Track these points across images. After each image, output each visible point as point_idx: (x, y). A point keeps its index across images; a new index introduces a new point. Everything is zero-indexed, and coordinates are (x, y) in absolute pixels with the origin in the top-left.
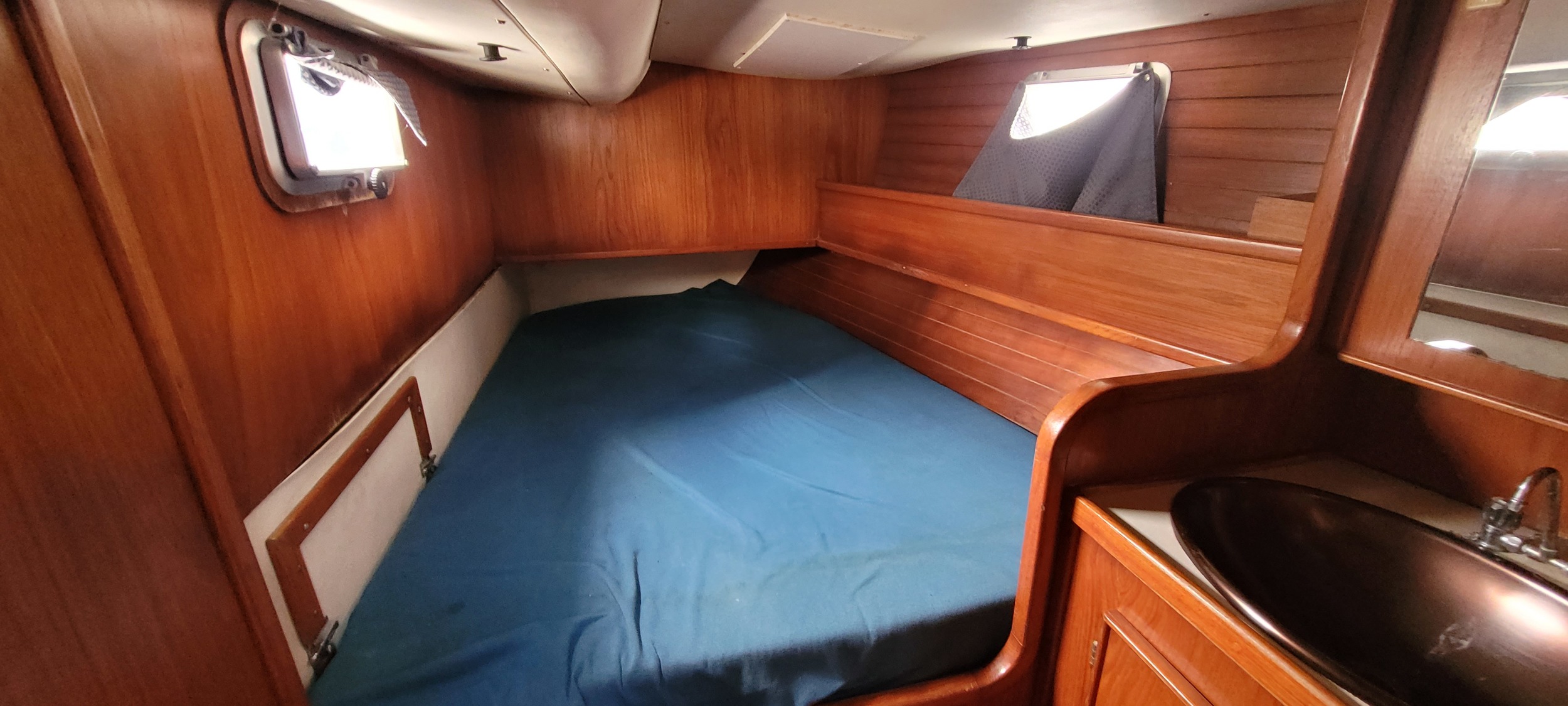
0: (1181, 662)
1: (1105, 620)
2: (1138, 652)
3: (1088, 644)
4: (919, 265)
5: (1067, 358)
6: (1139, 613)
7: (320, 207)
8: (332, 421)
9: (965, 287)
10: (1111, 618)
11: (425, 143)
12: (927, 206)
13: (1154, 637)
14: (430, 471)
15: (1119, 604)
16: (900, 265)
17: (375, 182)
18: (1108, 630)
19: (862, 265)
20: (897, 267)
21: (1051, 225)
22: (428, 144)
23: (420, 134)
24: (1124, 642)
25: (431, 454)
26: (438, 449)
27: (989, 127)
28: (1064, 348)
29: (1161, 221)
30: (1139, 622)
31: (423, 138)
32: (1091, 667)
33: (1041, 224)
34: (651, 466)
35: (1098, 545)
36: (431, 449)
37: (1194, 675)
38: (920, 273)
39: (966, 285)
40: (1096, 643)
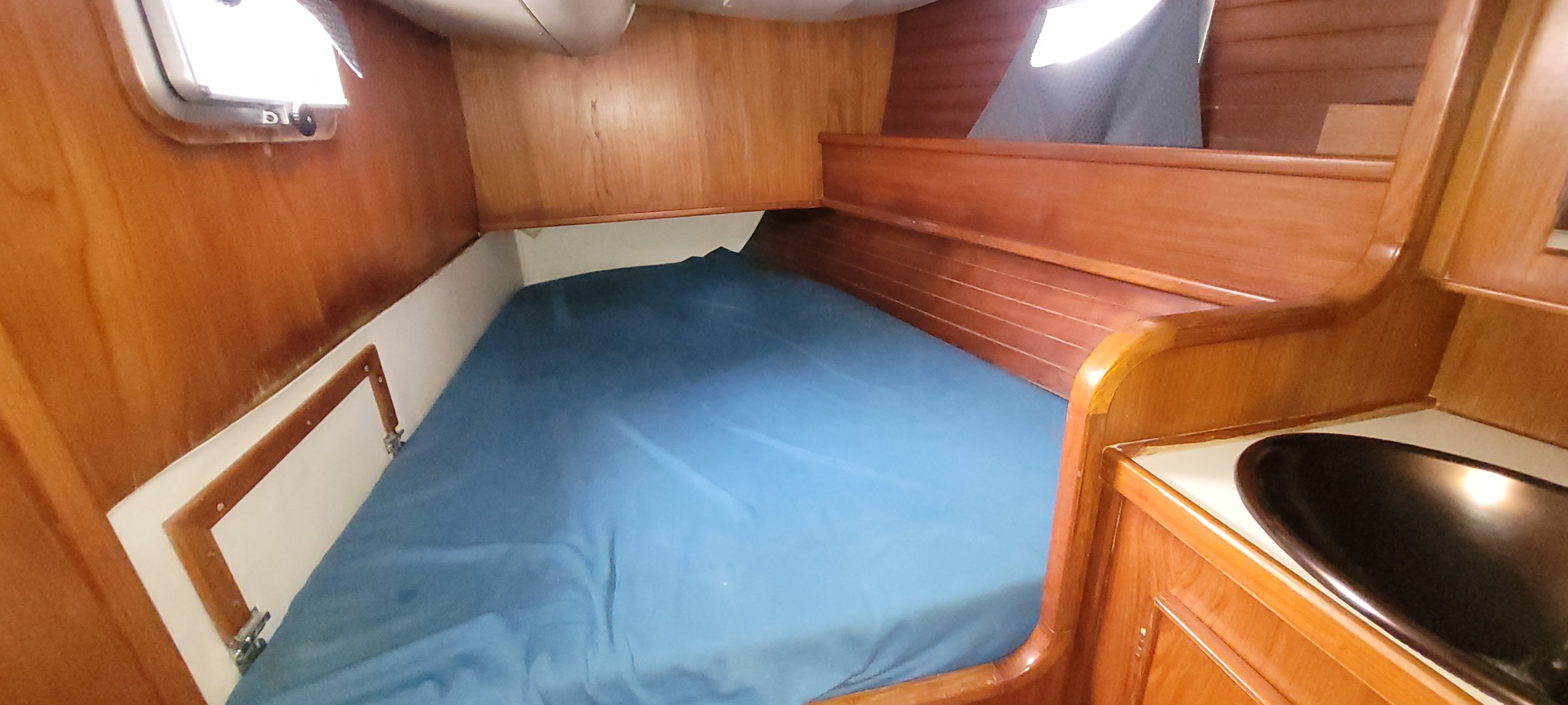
0: (1256, 659)
1: (1156, 605)
2: (1199, 643)
3: (1134, 632)
4: (929, 218)
5: (1096, 313)
6: (1200, 595)
7: (227, 142)
8: (257, 389)
9: (983, 239)
10: (1163, 601)
11: (360, 75)
12: (935, 151)
13: (1219, 627)
14: (397, 446)
15: (1173, 586)
16: (909, 220)
17: (297, 116)
18: (1160, 616)
19: (869, 225)
20: (905, 222)
21: (1079, 161)
22: (363, 76)
23: (354, 66)
24: (1181, 631)
25: (398, 429)
26: (407, 424)
27: (1005, 63)
28: (1093, 302)
29: (1206, 145)
30: (1198, 607)
31: (358, 69)
32: (1138, 659)
33: (1068, 160)
34: (638, 439)
35: (1146, 515)
36: (397, 423)
37: (1270, 671)
38: (931, 227)
39: (982, 236)
40: (1143, 631)
